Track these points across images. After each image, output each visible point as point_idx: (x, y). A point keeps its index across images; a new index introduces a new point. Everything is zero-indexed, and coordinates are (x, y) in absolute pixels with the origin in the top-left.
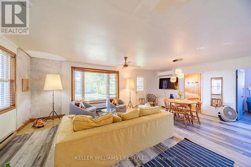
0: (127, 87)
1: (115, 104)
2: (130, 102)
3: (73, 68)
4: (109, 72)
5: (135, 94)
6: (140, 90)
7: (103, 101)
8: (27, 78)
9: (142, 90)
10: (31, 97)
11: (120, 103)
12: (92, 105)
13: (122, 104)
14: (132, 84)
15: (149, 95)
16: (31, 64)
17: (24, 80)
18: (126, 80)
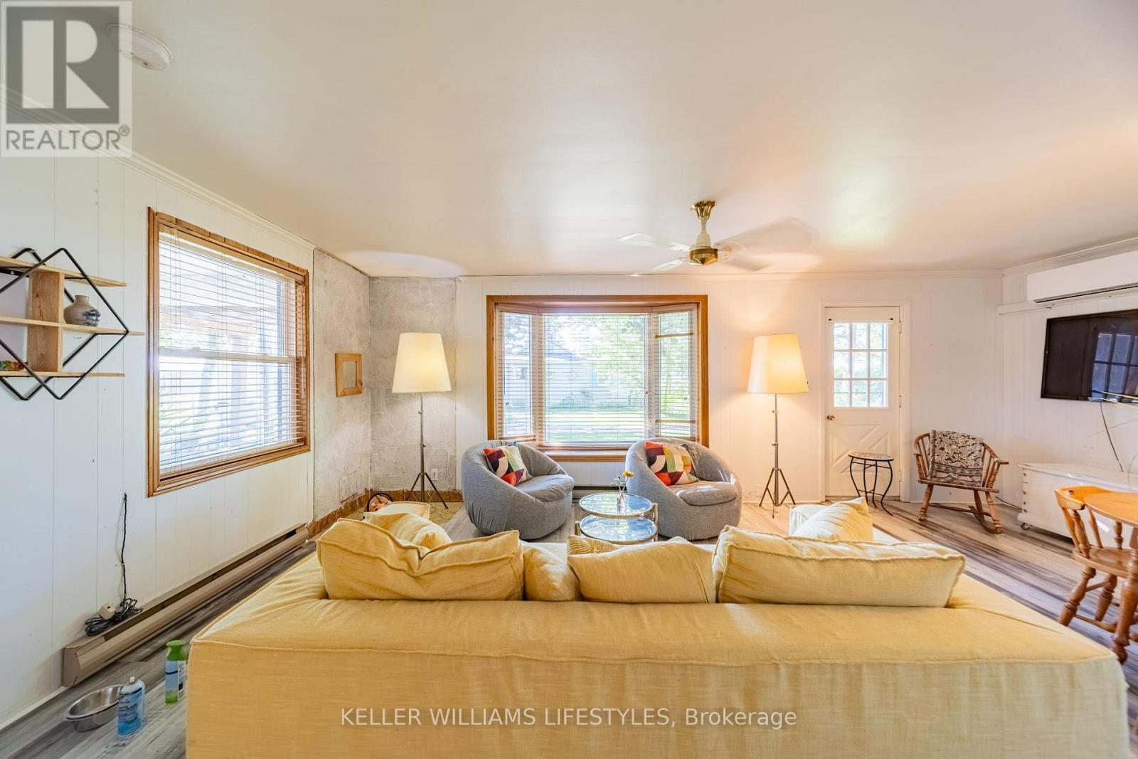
0: (757, 380)
1: (674, 479)
2: (776, 470)
3: (494, 302)
4: (656, 304)
5: (818, 426)
6: (859, 402)
7: (612, 454)
8: (356, 349)
9: (879, 402)
10: (372, 415)
11: (706, 470)
12: (559, 466)
13: (715, 478)
14: (791, 364)
15: (934, 436)
16: (371, 302)
17: (339, 358)
18: (748, 340)
